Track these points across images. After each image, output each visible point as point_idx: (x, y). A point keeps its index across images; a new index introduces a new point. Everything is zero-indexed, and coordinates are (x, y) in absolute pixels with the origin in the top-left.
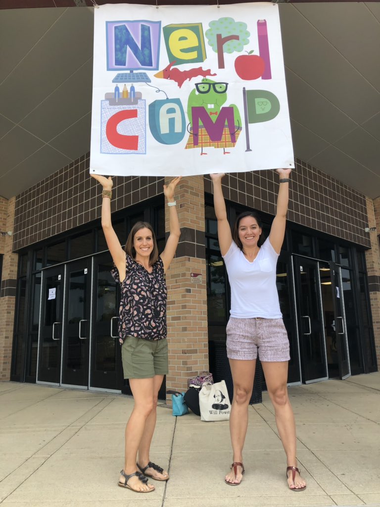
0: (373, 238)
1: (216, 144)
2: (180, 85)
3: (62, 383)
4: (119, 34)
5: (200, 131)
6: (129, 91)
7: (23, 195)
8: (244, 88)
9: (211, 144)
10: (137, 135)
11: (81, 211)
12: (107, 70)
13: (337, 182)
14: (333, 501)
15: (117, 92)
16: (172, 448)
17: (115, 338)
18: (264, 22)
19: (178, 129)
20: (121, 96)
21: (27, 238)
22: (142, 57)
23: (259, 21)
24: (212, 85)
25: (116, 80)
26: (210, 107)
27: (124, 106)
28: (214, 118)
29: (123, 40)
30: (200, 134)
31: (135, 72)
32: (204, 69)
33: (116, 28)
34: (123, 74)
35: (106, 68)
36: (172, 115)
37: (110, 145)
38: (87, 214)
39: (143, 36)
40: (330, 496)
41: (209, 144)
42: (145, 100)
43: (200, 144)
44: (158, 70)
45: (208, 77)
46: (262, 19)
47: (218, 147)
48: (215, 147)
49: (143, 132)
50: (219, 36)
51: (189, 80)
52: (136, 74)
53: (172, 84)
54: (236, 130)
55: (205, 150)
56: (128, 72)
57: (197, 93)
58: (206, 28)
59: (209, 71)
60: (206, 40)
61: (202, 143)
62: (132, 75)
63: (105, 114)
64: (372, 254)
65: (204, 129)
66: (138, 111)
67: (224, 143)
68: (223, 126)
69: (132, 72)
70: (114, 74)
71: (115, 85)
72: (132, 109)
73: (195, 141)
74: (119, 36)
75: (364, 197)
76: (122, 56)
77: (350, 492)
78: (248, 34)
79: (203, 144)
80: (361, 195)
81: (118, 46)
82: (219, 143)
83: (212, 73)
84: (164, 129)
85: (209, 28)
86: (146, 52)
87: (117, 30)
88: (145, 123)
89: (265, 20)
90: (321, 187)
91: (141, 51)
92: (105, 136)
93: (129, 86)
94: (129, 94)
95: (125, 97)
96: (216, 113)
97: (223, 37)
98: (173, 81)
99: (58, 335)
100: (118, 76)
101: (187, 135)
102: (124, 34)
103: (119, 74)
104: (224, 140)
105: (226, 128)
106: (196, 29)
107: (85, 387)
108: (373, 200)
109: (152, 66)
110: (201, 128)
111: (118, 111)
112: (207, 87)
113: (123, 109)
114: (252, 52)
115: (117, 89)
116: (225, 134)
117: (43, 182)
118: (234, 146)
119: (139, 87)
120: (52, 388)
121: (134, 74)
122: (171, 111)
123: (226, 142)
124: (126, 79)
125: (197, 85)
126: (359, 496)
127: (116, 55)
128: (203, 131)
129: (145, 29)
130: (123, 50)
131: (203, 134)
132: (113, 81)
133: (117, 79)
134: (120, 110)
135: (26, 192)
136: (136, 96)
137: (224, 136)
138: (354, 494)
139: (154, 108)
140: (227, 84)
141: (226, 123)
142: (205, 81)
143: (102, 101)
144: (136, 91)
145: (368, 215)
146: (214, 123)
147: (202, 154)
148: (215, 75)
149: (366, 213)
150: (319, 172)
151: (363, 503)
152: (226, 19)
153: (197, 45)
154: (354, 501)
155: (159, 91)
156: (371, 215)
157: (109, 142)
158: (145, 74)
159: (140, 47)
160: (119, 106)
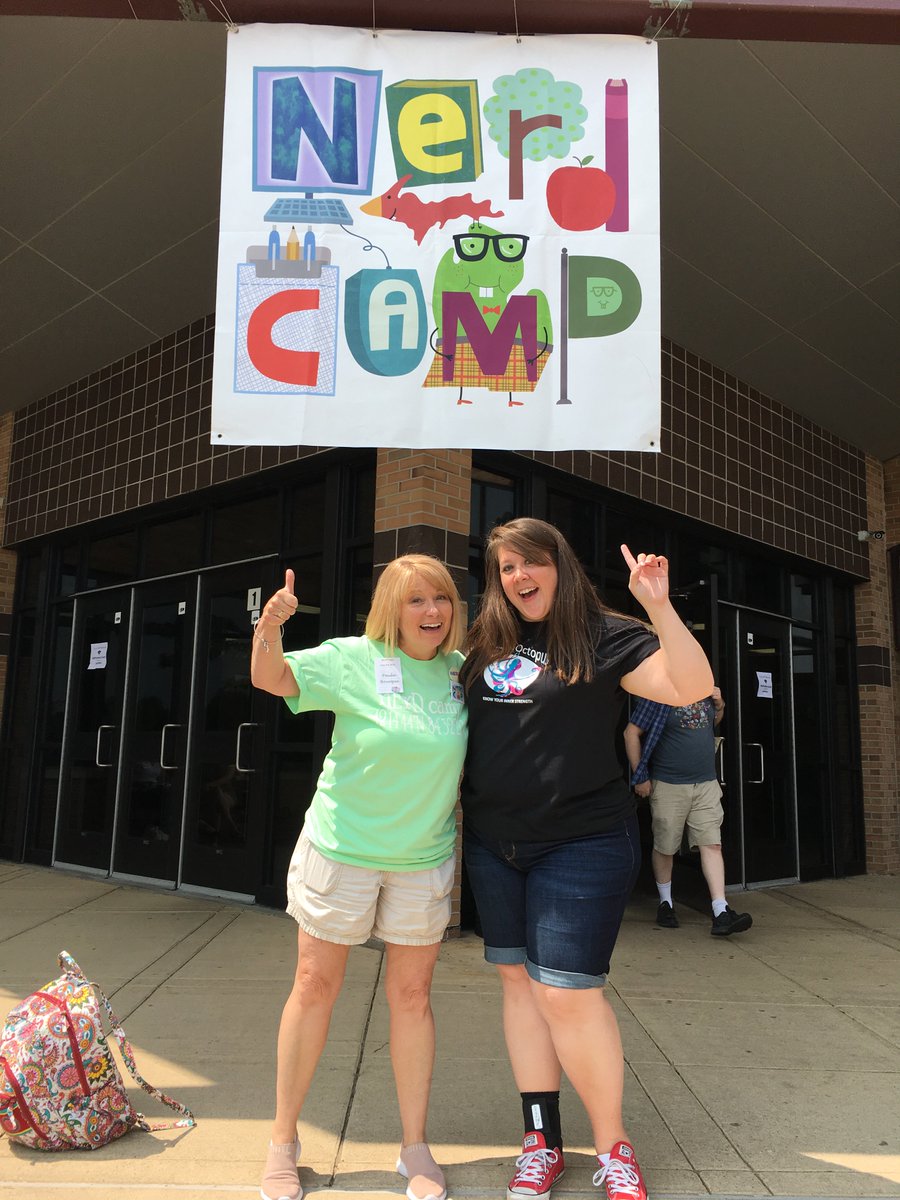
0: (878, 556)
1: (494, 381)
2: (419, 237)
3: (115, 870)
4: (283, 99)
5: (458, 350)
6: (302, 244)
7: (32, 409)
8: (565, 250)
9: (483, 380)
10: (316, 350)
11: (175, 464)
12: (253, 190)
13: (798, 418)
14: (704, 1184)
15: (274, 245)
16: (363, 1045)
17: (246, 773)
18: (622, 85)
19: (409, 341)
20: (283, 257)
21: (41, 518)
22: (334, 161)
23: (610, 81)
24: (491, 241)
25: (273, 215)
26: (484, 294)
27: (290, 280)
28: (491, 321)
29: (293, 114)
30: (458, 356)
31: (316, 196)
32: (477, 199)
33: (276, 84)
34: (288, 201)
35: (251, 186)
36: (396, 310)
37: (256, 372)
38: (189, 472)
39: (338, 108)
40: (698, 1173)
41: (476, 380)
42: (338, 268)
43: (459, 380)
44: (370, 194)
45: (484, 220)
46: (617, 77)
47: (497, 390)
48: (491, 389)
49: (332, 344)
50: (515, 115)
51: (441, 228)
52: (320, 202)
53: (401, 231)
54: (539, 351)
55: (469, 392)
56: (302, 196)
57: (457, 259)
58: (485, 93)
59: (487, 203)
60: (485, 126)
61: (462, 377)
62: (309, 204)
63: (245, 299)
64: (869, 593)
65: (467, 345)
66: (321, 293)
67: (511, 381)
68: (511, 341)
69: (309, 196)
70: (270, 199)
71: (270, 226)
72: (308, 288)
73: (447, 372)
74: (284, 106)
75: (862, 455)
76: (288, 154)
77: (744, 1165)
78: (582, 114)
79: (465, 380)
80: (853, 450)
81: (280, 131)
82: (500, 381)
83: (494, 209)
84: (379, 340)
85: (495, 94)
86: (345, 147)
87: (279, 89)
88: (336, 322)
89: (624, 81)
90: (755, 430)
91: (333, 146)
92: (244, 351)
93: (302, 229)
94: (302, 252)
95: (293, 257)
96: (497, 310)
97: (524, 117)
98: (403, 226)
99: (109, 754)
100: (279, 204)
101: (430, 356)
102: (294, 100)
103: (281, 201)
104: (511, 375)
105: (518, 347)
106: (462, 94)
107: (170, 884)
108: (884, 462)
109: (357, 183)
110: (462, 343)
111: (276, 292)
112: (480, 243)
113: (286, 288)
114: (589, 159)
115: (274, 237)
116: (515, 361)
117: (83, 384)
118: (532, 390)
119: (325, 234)
120: (90, 882)
121: (314, 202)
122: (396, 298)
123: (515, 378)
124: (296, 213)
125: (457, 238)
126: (761, 1176)
127: (275, 152)
128: (465, 351)
129: (345, 91)
130: (292, 140)
131: (465, 356)
132: (267, 219)
133: (276, 213)
134: (281, 289)
135: (42, 404)
136: (318, 257)
137: (511, 364)
138: (752, 1170)
139: (358, 288)
140: (526, 239)
141: (519, 334)
142: (476, 231)
143: (239, 265)
144: (317, 245)
145: (869, 500)
146: (491, 332)
147: (460, 401)
148: (500, 214)
149: (864, 494)
150: (754, 394)
151: (766, 1193)
152: (534, 72)
153: (463, 136)
154: (749, 1187)
155: (372, 246)
156: (875, 501)
157: (253, 366)
158: (339, 202)
159: (330, 135)
160: (278, 280)
